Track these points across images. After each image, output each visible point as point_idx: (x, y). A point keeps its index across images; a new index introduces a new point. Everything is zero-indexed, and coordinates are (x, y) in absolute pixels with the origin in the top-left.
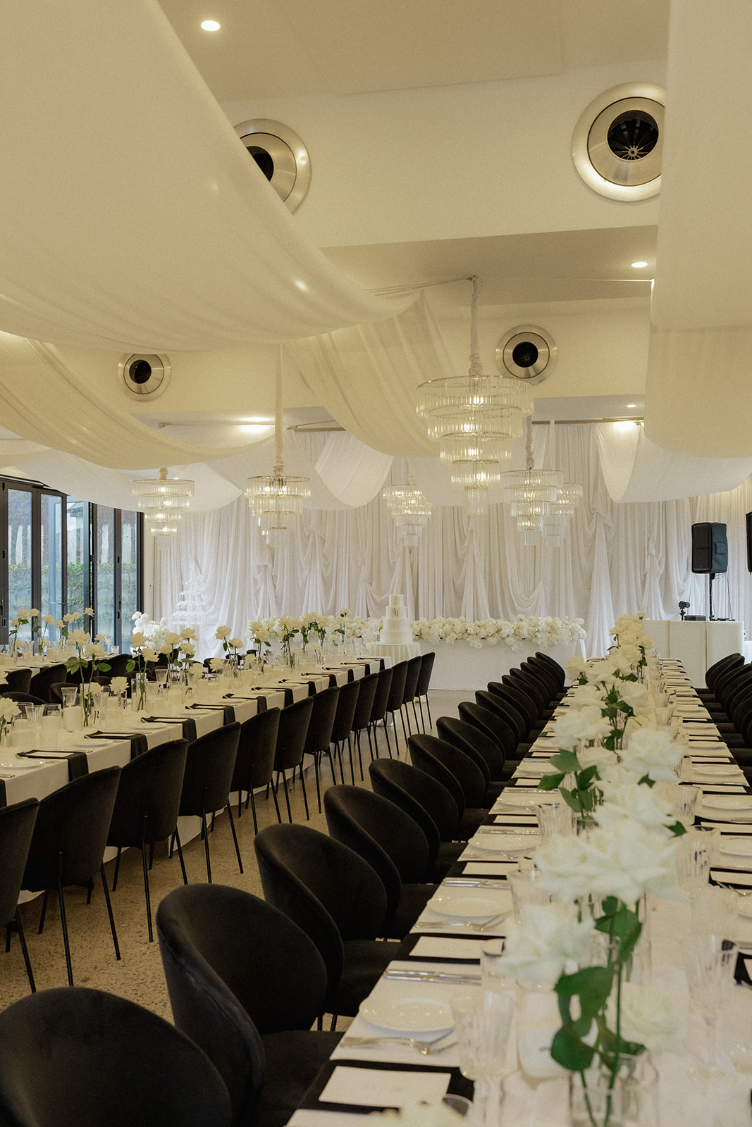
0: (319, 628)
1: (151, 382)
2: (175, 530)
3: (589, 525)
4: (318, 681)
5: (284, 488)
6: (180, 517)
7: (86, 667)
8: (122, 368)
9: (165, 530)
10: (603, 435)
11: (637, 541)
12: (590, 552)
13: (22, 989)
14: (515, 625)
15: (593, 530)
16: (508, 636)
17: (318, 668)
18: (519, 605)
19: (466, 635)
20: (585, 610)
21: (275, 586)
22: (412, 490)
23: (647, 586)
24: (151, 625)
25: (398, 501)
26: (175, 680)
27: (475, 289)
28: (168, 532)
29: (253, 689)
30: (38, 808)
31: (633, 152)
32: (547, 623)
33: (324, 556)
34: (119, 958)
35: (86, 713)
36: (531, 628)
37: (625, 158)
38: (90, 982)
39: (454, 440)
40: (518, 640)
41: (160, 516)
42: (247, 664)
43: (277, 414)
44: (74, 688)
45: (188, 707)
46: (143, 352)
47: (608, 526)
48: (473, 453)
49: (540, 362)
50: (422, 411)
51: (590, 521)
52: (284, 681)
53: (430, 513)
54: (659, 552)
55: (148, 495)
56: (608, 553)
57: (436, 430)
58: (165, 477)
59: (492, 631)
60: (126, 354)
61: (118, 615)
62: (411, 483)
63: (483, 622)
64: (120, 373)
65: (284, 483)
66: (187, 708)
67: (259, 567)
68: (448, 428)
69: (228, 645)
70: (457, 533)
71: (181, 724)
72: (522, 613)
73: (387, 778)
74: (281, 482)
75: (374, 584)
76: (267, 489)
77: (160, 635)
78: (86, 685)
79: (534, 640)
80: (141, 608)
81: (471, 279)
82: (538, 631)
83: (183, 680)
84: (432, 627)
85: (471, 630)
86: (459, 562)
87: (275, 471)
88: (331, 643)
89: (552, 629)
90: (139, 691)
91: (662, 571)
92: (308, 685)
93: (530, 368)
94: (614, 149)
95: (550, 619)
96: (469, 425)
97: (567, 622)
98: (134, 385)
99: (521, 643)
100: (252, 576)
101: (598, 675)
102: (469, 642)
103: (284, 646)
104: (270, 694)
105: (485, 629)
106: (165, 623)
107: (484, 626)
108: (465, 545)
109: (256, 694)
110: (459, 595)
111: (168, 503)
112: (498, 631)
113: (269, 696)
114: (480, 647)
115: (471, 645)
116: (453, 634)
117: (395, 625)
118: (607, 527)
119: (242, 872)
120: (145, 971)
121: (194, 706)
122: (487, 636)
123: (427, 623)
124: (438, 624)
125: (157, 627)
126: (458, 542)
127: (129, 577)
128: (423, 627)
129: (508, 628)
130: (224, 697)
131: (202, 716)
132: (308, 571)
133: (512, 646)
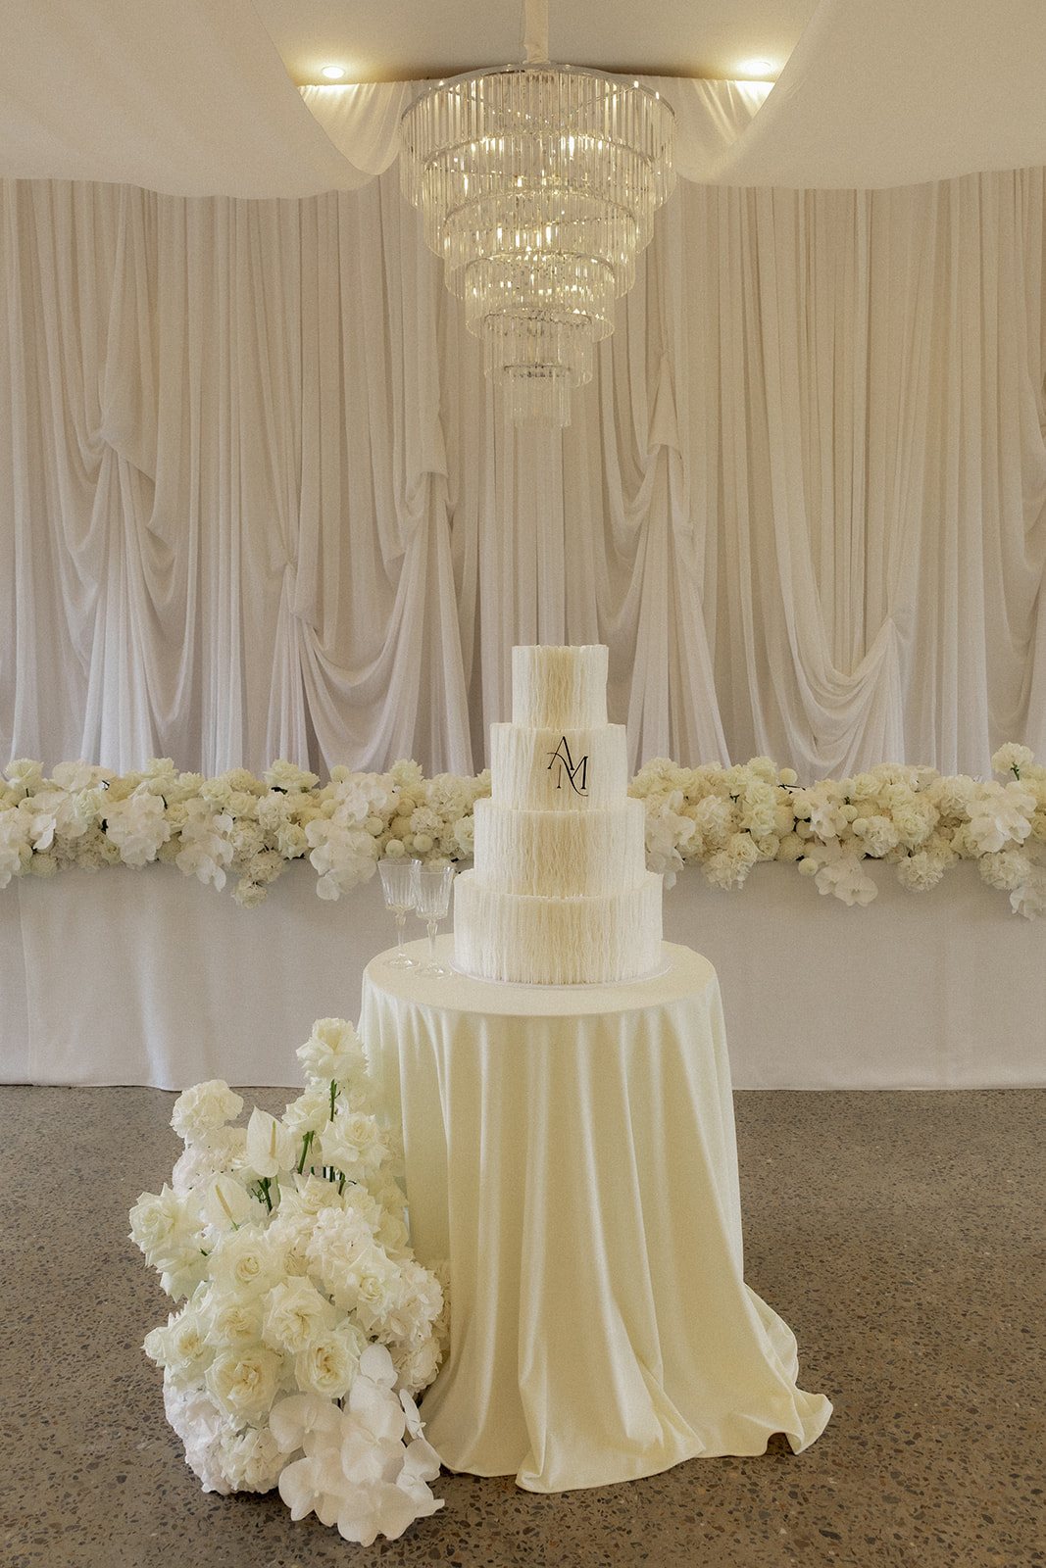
18: (818, 697)
19: (797, 845)
59: (918, 821)
75: (329, 630)
102: (810, 879)
108: (640, 497)
112: (950, 825)
126: (616, 487)
132: (96, 586)
133: (1015, 901)
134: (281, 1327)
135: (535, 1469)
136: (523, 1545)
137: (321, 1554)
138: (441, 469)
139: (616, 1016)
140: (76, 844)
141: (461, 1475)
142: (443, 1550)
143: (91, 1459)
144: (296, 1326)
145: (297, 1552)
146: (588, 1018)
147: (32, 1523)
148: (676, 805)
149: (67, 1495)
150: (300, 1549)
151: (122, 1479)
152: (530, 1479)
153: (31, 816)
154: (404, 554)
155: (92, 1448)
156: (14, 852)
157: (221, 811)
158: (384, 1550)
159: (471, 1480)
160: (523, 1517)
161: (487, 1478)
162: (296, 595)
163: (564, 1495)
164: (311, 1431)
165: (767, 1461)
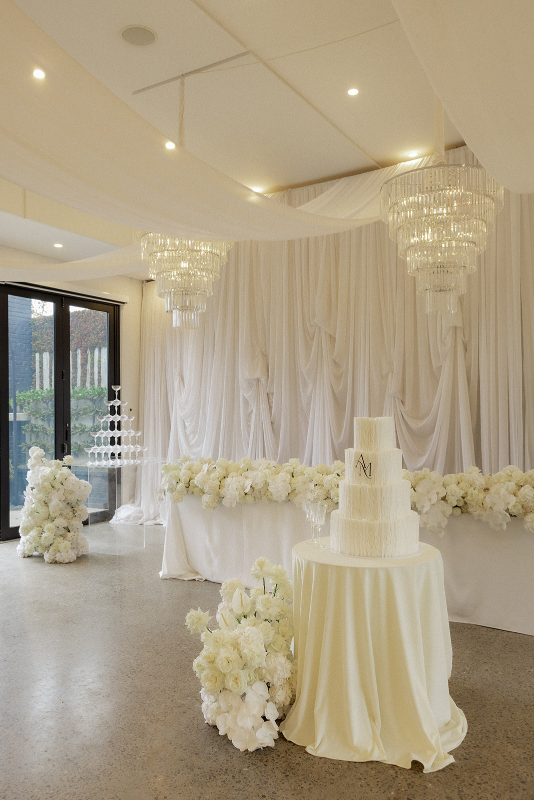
33: (335, 362)
67: (249, 382)
100: (241, 394)
132: (312, 384)
134: (220, 663)
135: (314, 746)
136: (292, 767)
137: (226, 749)
138: (460, 325)
139: (364, 569)
140: (260, 492)
141: (290, 742)
142: (265, 760)
143: (180, 705)
144: (225, 663)
145: (220, 747)
146: (352, 568)
147: (152, 716)
148: (509, 489)
149: (167, 712)
150: (221, 746)
151: (184, 712)
152: (311, 749)
153: (245, 479)
154: (442, 366)
155: (182, 702)
156: (237, 493)
157: (311, 481)
158: (247, 754)
159: (292, 744)
160: (300, 760)
161: (298, 745)
162: (393, 385)
163: (320, 758)
164: (231, 705)
165: (410, 771)
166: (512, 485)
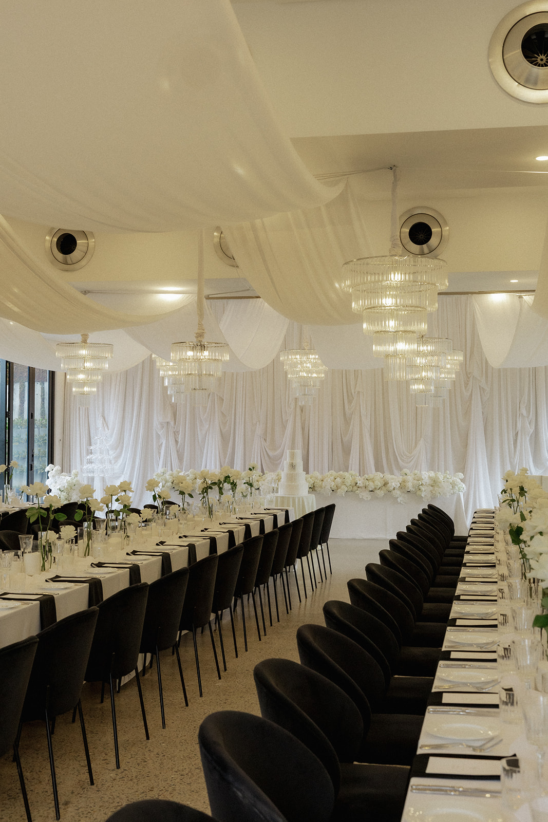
0: (231, 481)
1: (76, 254)
2: (95, 389)
3: (466, 387)
4: (236, 529)
5: (206, 353)
6: (100, 377)
7: (45, 516)
8: (50, 241)
9: (86, 389)
10: (479, 306)
11: (510, 401)
12: (467, 413)
13: (9, 812)
14: (400, 479)
15: (470, 392)
16: (394, 489)
17: (233, 518)
18: (402, 460)
19: (355, 488)
20: (462, 465)
21: (177, 442)
22: (307, 354)
23: (519, 444)
24: (63, 477)
25: (294, 365)
26: (114, 528)
27: (395, 176)
28: (88, 392)
29: (180, 537)
30: (37, 645)
31: (542, 60)
32: (430, 477)
33: (223, 414)
34: (92, 783)
35: (43, 559)
36: (415, 481)
37: (535, 65)
38: (71, 805)
39: (376, 313)
40: (403, 492)
41: (81, 377)
42: (172, 513)
43: (199, 285)
44: (30, 536)
45: (129, 553)
46: (69, 227)
47: (483, 388)
48: (392, 324)
49: (434, 241)
50: (348, 286)
51: (466, 384)
52: (206, 529)
53: (323, 375)
54: (529, 413)
55: (69, 357)
56: (483, 413)
57: (360, 304)
58: (86, 340)
59: (379, 484)
60: (53, 229)
61: (30, 467)
62: (305, 348)
63: (371, 476)
64: (48, 245)
65: (206, 348)
66: (127, 554)
67: (161, 424)
68: (372, 302)
69: (157, 496)
70: (345, 394)
71: (128, 569)
72: (406, 468)
73: (342, 618)
74: (203, 347)
75: (268, 439)
76: (190, 353)
77: (71, 487)
78: (44, 533)
79: (418, 493)
80: (51, 461)
81: (391, 168)
82: (422, 485)
83: (121, 529)
84: (325, 480)
85: (360, 483)
86: (347, 421)
87: (197, 337)
88: (241, 495)
89: (434, 483)
90: (85, 539)
91: (532, 430)
92: (228, 533)
93: (425, 246)
94: (526, 57)
95: (432, 474)
96: (390, 299)
97: (448, 477)
98: (60, 256)
99: (406, 496)
101: (536, 526)
102: (358, 495)
103: (204, 497)
104: (198, 541)
105: (373, 482)
106: (76, 475)
107: (373, 480)
108: (353, 405)
109: (186, 542)
110: (347, 451)
111: (88, 365)
112: (385, 484)
113: (198, 543)
114: (369, 499)
115: (361, 497)
116: (343, 487)
117: (292, 478)
118: (482, 390)
119: (187, 705)
120: (118, 795)
121: (134, 553)
122: (375, 488)
123: (320, 477)
124: (329, 479)
125: (69, 478)
126: (346, 402)
127: (41, 432)
128: (316, 481)
129: (394, 481)
130: (157, 545)
131: (145, 562)
133: (399, 500)
154: (288, 419)
162: (259, 431)
166: (332, 478)
